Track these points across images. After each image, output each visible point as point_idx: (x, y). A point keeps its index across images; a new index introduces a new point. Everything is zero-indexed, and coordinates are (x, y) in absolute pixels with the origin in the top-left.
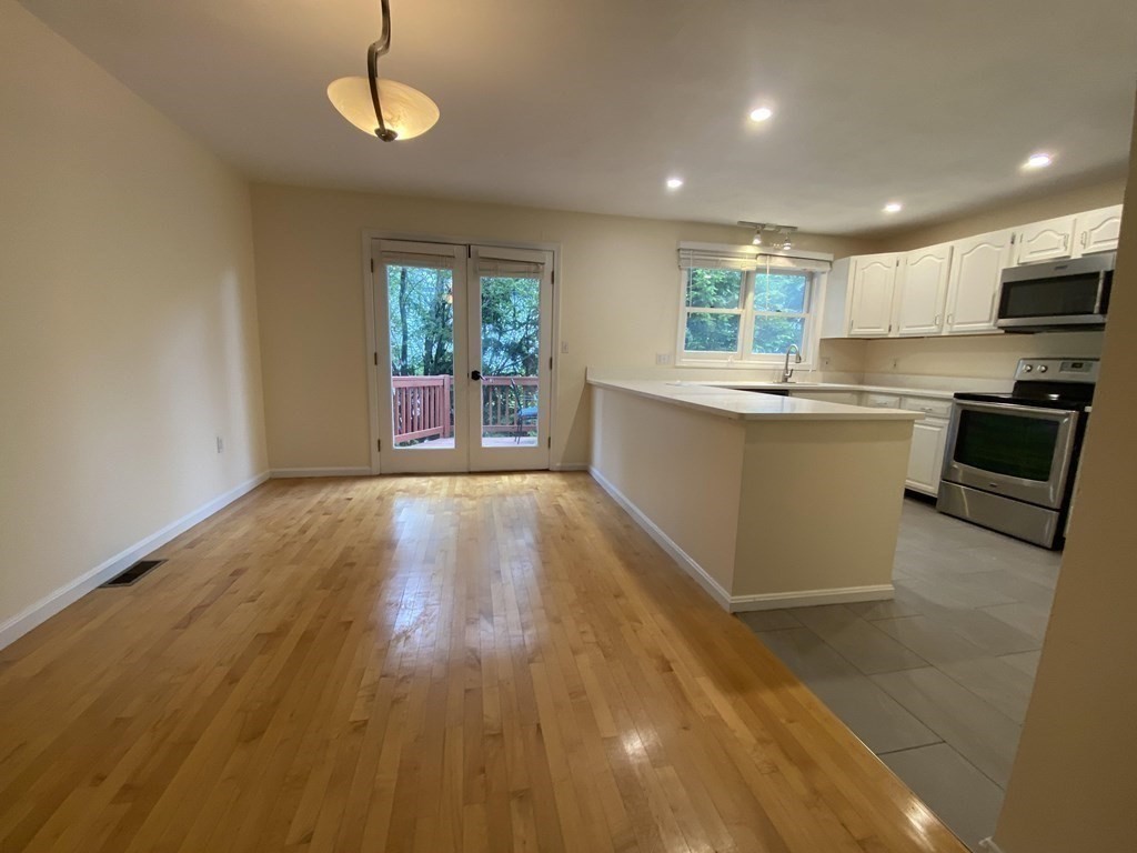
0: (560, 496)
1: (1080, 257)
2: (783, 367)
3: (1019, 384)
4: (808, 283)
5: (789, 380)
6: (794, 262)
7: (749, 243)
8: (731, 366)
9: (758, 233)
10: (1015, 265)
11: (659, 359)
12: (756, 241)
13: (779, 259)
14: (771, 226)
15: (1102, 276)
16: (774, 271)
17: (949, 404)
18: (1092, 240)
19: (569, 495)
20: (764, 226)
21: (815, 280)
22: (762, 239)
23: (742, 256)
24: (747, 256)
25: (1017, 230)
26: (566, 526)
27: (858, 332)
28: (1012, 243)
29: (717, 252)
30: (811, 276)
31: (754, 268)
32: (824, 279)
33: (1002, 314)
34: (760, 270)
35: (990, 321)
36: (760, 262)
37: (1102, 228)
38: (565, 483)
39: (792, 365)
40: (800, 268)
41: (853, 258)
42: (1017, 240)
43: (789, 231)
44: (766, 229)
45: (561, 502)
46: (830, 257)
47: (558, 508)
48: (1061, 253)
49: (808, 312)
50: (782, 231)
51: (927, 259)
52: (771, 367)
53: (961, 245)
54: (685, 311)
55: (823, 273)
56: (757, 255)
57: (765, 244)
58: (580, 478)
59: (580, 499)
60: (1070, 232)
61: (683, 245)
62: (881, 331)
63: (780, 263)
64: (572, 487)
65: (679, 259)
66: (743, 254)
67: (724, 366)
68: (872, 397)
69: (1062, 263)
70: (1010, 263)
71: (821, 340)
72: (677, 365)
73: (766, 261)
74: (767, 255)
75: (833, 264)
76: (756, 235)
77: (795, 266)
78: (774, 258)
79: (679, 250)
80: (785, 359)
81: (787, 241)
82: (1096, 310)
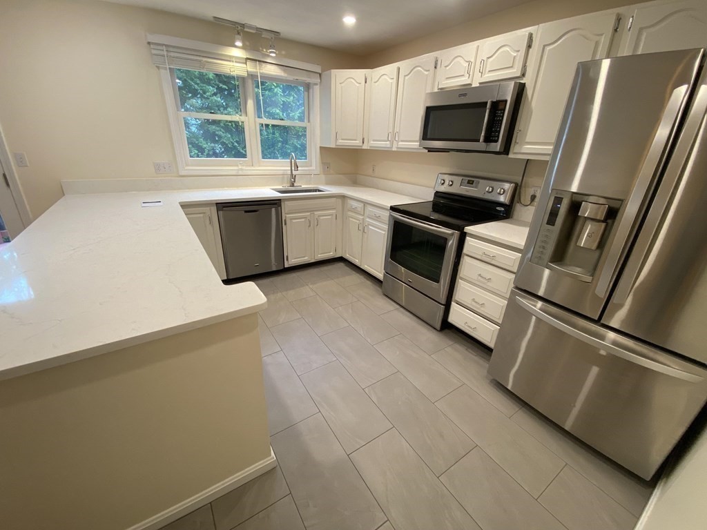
1: (478, 85)
2: (289, 172)
3: (437, 194)
4: (306, 93)
5: (295, 185)
6: (285, 71)
7: (231, 44)
8: (240, 173)
9: (239, 33)
10: (436, 90)
11: (158, 168)
12: (239, 44)
13: (269, 66)
14: (250, 27)
15: (488, 106)
16: (268, 79)
17: (389, 214)
18: (487, 70)
20: (243, 25)
21: (311, 91)
22: (243, 43)
23: (229, 59)
24: (235, 59)
25: (439, 55)
27: (342, 142)
28: (435, 67)
30: (306, 86)
31: (245, 75)
32: (317, 88)
33: (425, 136)
34: (250, 78)
35: (417, 140)
36: (250, 68)
37: (494, 57)
40: (294, 77)
41: (333, 72)
42: (438, 65)
43: (272, 35)
44: (246, 30)
46: (318, 69)
48: (464, 80)
49: (309, 122)
50: (265, 35)
51: (384, 79)
53: (404, 66)
55: (316, 84)
56: (247, 59)
60: (473, 60)
61: (152, 38)
62: (358, 143)
63: (271, 70)
65: (152, 55)
66: (230, 56)
67: (234, 173)
68: (349, 202)
69: (465, 90)
70: (433, 88)
71: (320, 147)
72: (180, 174)
73: (256, 67)
74: (256, 60)
75: (323, 76)
76: (238, 36)
77: (286, 75)
78: (264, 65)
79: (149, 43)
80: (289, 165)
81: (271, 47)
82: (482, 139)
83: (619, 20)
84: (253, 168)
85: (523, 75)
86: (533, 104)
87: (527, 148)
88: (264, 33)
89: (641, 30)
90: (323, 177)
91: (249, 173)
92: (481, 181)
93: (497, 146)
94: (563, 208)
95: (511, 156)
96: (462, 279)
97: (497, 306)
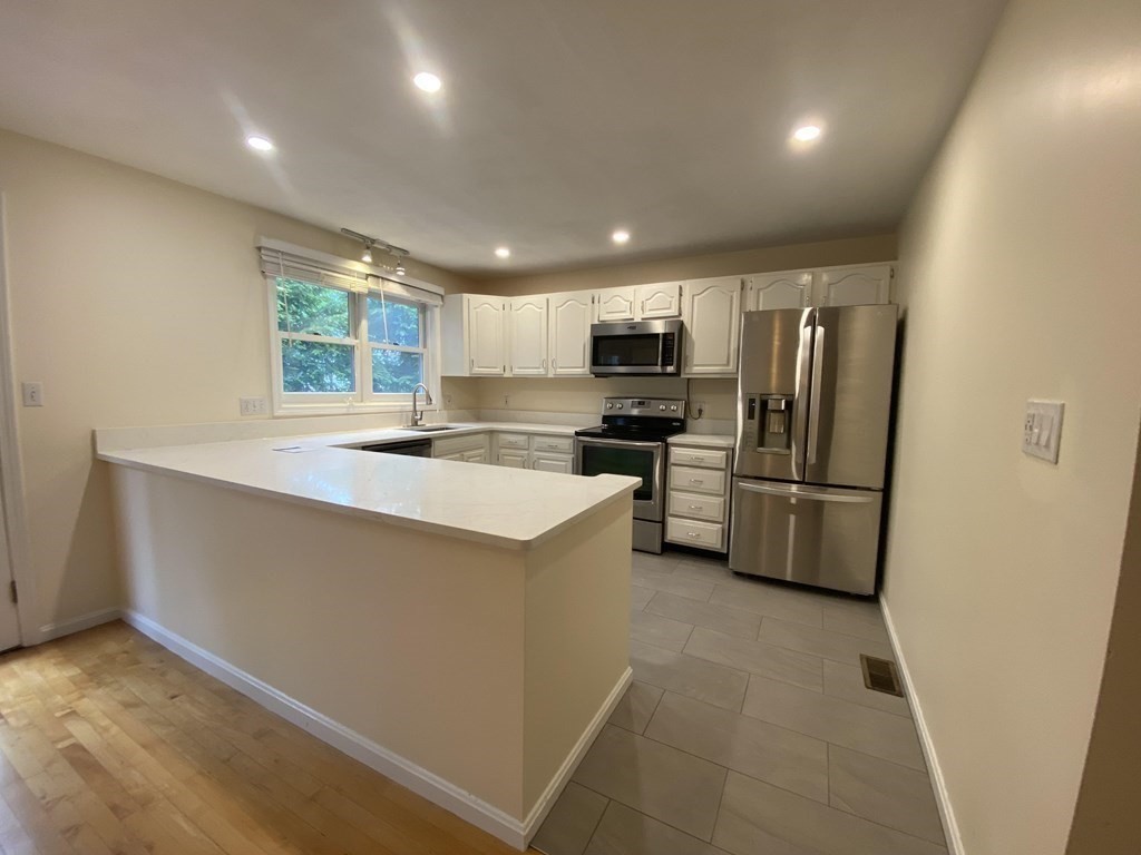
0: (73, 713)
1: (640, 320)
2: (412, 408)
3: (606, 419)
4: (421, 316)
5: (419, 423)
6: (407, 290)
7: (358, 259)
8: (351, 411)
9: (368, 248)
10: (598, 322)
11: (245, 407)
12: (367, 259)
13: (391, 284)
14: (382, 243)
15: (661, 337)
16: (391, 298)
17: (571, 440)
19: (96, 704)
20: (373, 241)
21: (428, 314)
22: (373, 258)
23: (350, 273)
24: (356, 273)
25: (597, 292)
26: (114, 809)
27: (478, 371)
28: (593, 302)
29: (316, 261)
30: (423, 308)
31: (366, 291)
32: (437, 311)
33: (595, 361)
34: (373, 294)
35: (584, 367)
36: (371, 284)
37: (652, 300)
38: (74, 671)
39: (421, 405)
40: (414, 298)
41: (466, 296)
42: (596, 301)
43: (401, 254)
44: (377, 246)
45: (81, 732)
46: (441, 291)
47: (79, 758)
48: (627, 315)
49: (425, 347)
50: (394, 252)
51: (529, 307)
52: (398, 409)
53: (556, 297)
54: (278, 336)
55: (436, 306)
56: (368, 276)
57: (375, 264)
58: (111, 646)
59: (127, 705)
60: (632, 299)
61: (265, 242)
62: (497, 371)
63: (394, 289)
64: (94, 677)
65: (261, 262)
66: (350, 270)
67: (344, 411)
68: (503, 436)
70: (593, 320)
71: (442, 377)
72: (276, 414)
73: (378, 283)
74: (378, 277)
75: (445, 299)
76: (366, 251)
77: (409, 295)
78: (386, 282)
79: (259, 249)
80: (412, 399)
81: (399, 265)
82: (660, 363)
83: (743, 283)
84: (362, 404)
85: (680, 314)
86: (694, 336)
87: (696, 369)
88: (394, 250)
89: (759, 290)
90: (445, 413)
91: (364, 410)
92: (652, 401)
93: (670, 369)
94: (757, 406)
95: (682, 376)
96: (672, 489)
97: (714, 505)
